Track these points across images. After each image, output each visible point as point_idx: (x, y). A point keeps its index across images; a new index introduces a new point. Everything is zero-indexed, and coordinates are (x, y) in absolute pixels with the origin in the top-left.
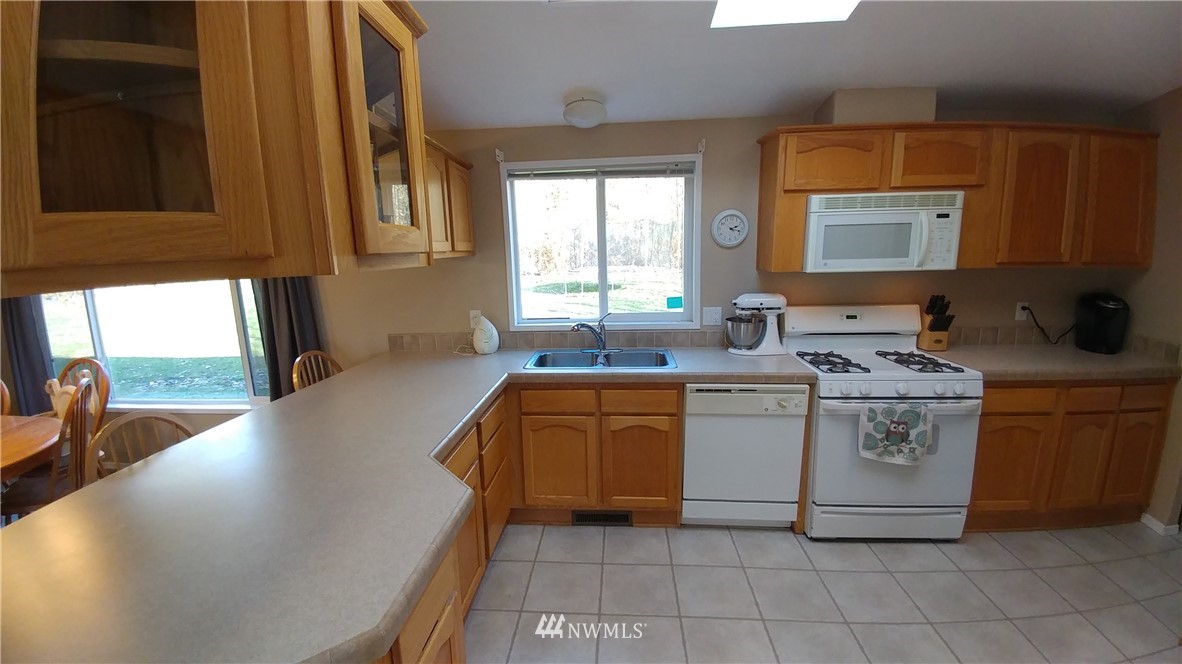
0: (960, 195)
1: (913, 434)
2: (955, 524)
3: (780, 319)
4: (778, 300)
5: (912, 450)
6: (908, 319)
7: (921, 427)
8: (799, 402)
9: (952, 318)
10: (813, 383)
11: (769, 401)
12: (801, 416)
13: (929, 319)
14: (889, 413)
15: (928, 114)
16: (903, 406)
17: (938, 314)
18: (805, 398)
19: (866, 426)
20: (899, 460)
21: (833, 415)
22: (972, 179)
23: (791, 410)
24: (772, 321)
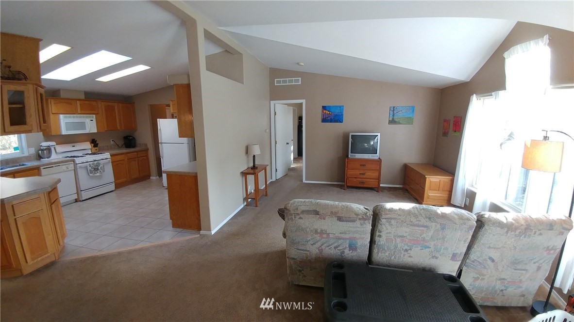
0: (94, 116)
1: (99, 168)
2: (112, 187)
3: (55, 148)
4: (54, 143)
5: (100, 171)
6: (88, 145)
7: (101, 166)
8: (71, 166)
9: (98, 144)
10: (74, 161)
11: (64, 168)
12: (72, 170)
13: (93, 145)
14: (93, 164)
15: (83, 97)
16: (96, 162)
17: (94, 143)
18: (73, 165)
19: (89, 168)
20: (98, 174)
21: (81, 167)
22: (96, 112)
23: (70, 169)
24: (53, 149)
